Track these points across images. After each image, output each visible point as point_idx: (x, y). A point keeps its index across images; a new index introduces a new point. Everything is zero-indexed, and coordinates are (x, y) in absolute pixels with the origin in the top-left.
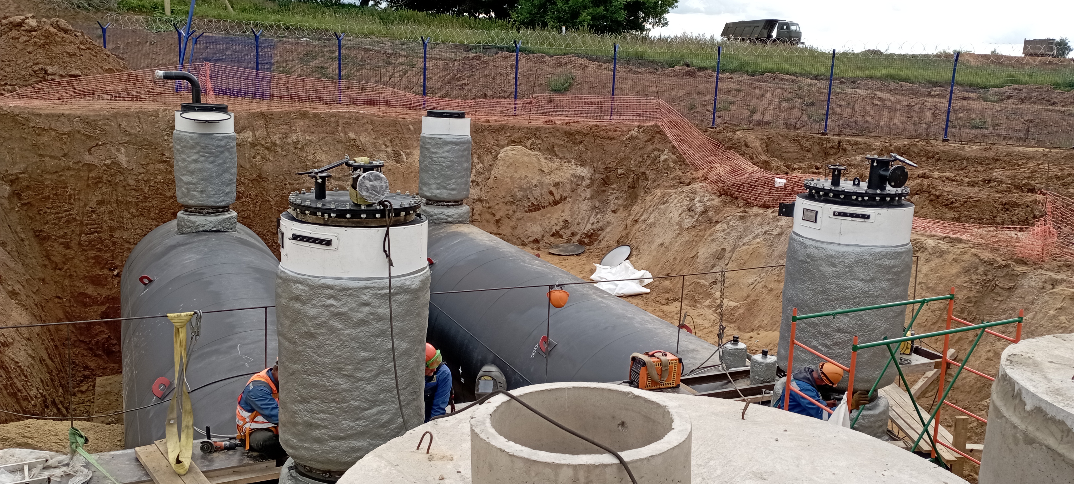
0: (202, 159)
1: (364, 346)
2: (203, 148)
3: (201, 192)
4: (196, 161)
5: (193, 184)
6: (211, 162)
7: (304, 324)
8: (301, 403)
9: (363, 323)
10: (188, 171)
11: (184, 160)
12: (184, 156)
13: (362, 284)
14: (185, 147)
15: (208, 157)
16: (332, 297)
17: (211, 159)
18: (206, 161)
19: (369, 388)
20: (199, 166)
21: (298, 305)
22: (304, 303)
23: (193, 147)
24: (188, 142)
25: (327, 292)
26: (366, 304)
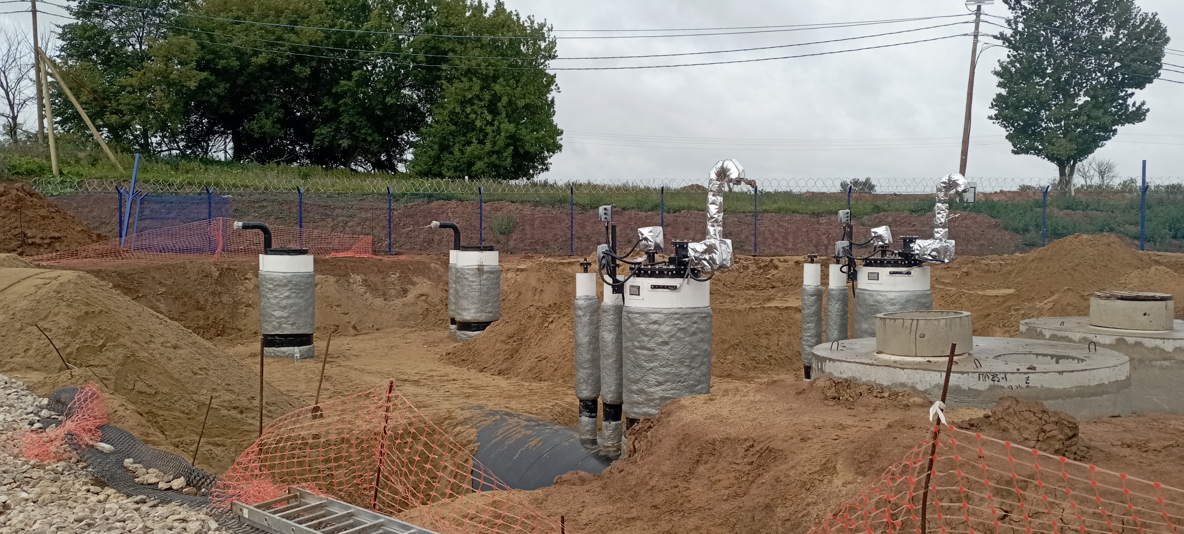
0: (293, 295)
1: (694, 348)
2: (295, 285)
3: (292, 324)
4: (288, 297)
5: (285, 318)
6: (301, 298)
7: (661, 337)
8: (657, 386)
9: (694, 334)
10: (281, 307)
11: (276, 297)
12: (275, 294)
13: (693, 311)
14: (278, 285)
15: (299, 293)
16: (678, 319)
17: (301, 295)
18: (296, 297)
19: (698, 373)
20: (290, 301)
21: (656, 327)
22: (660, 324)
23: (285, 285)
24: (281, 281)
25: (676, 316)
26: (695, 323)
